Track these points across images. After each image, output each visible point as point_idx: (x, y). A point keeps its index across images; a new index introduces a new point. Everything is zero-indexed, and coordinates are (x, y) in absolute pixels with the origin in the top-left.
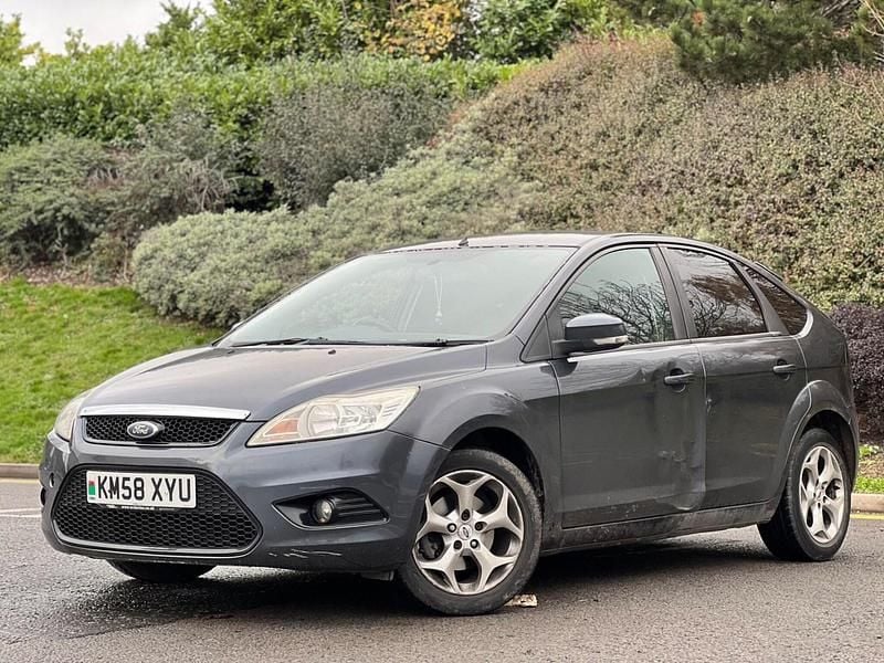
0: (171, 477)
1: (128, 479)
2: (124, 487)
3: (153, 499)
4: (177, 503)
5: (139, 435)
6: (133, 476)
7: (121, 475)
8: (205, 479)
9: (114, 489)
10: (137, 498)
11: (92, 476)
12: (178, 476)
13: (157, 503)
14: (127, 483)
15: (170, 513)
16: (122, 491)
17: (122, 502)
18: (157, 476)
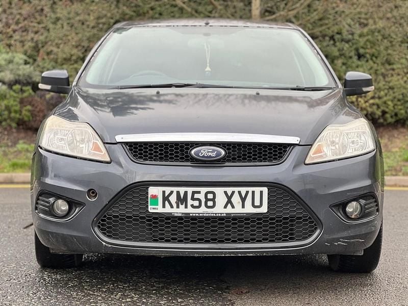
0: (243, 190)
1: (199, 192)
2: (193, 199)
3: (225, 207)
4: (249, 209)
5: (207, 157)
6: (204, 190)
7: (190, 190)
8: (277, 190)
9: (182, 200)
10: (207, 207)
11: (152, 190)
12: (250, 189)
13: (229, 210)
14: (196, 196)
15: (241, 217)
16: (190, 202)
17: (190, 210)
18: (229, 190)
